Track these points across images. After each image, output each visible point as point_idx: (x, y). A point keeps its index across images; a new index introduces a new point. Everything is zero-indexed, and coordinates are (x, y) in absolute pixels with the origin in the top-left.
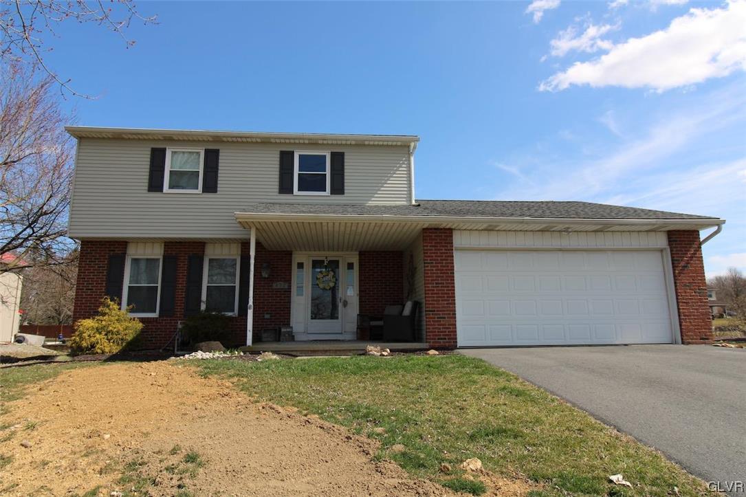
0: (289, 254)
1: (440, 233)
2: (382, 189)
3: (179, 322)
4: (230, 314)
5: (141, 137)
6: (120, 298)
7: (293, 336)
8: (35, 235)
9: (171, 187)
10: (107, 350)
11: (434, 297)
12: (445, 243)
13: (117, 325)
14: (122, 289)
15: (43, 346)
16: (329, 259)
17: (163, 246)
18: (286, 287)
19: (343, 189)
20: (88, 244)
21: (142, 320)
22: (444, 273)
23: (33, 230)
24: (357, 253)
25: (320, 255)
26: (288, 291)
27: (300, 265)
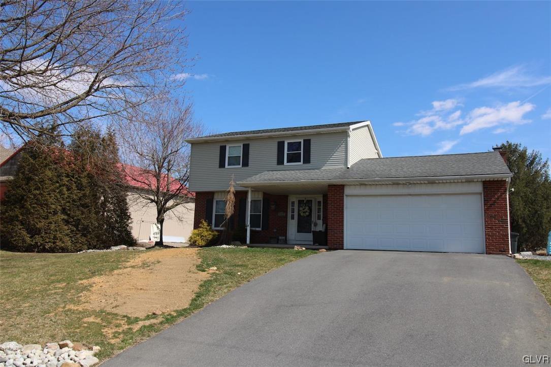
0: (286, 197)
1: (340, 187)
4: (257, 229)
5: (215, 141)
6: (211, 220)
9: (229, 165)
11: (332, 222)
12: (339, 193)
14: (212, 216)
16: (307, 199)
18: (284, 215)
19: (310, 161)
20: (198, 194)
22: (338, 209)
24: (322, 195)
25: (302, 197)
26: (286, 217)
27: (293, 203)
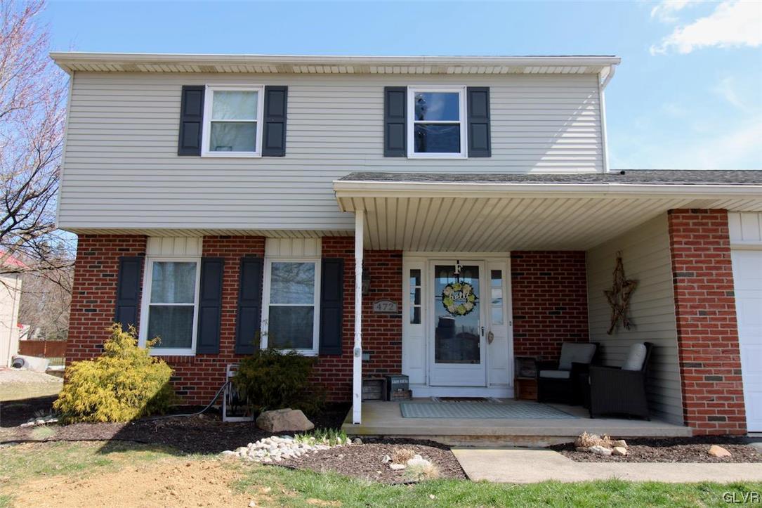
0: (398, 255)
1: (703, 218)
2: (554, 147)
3: (229, 366)
4: (306, 352)
5: (166, 69)
6: (137, 325)
7: (410, 392)
8: (16, 226)
9: (213, 148)
10: (115, 416)
11: (697, 339)
12: (715, 237)
13: (132, 372)
14: (139, 311)
15: (47, 372)
16: (462, 264)
17: (201, 244)
18: (394, 309)
19: (489, 149)
20: (87, 239)
21: (171, 361)
22: (714, 293)
23: (15, 220)
24: (508, 254)
25: (447, 258)
26: (398, 316)
27: (416, 274)
